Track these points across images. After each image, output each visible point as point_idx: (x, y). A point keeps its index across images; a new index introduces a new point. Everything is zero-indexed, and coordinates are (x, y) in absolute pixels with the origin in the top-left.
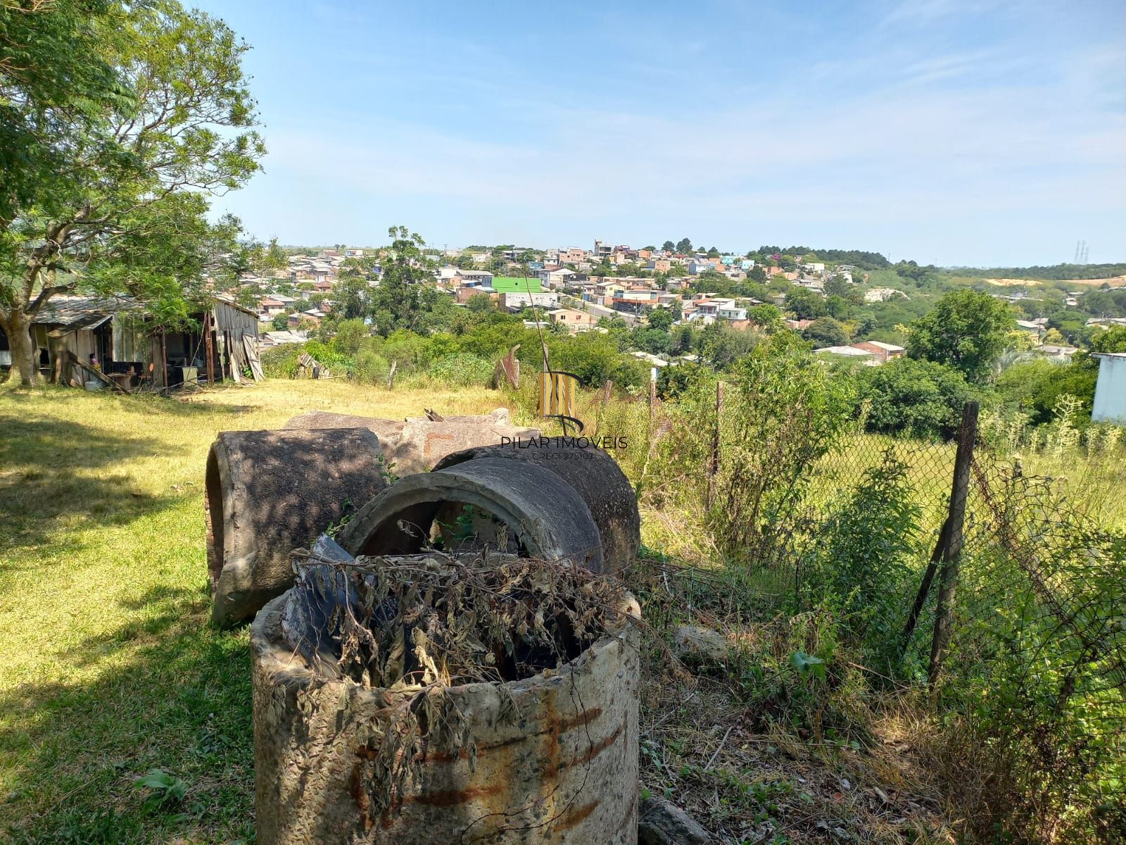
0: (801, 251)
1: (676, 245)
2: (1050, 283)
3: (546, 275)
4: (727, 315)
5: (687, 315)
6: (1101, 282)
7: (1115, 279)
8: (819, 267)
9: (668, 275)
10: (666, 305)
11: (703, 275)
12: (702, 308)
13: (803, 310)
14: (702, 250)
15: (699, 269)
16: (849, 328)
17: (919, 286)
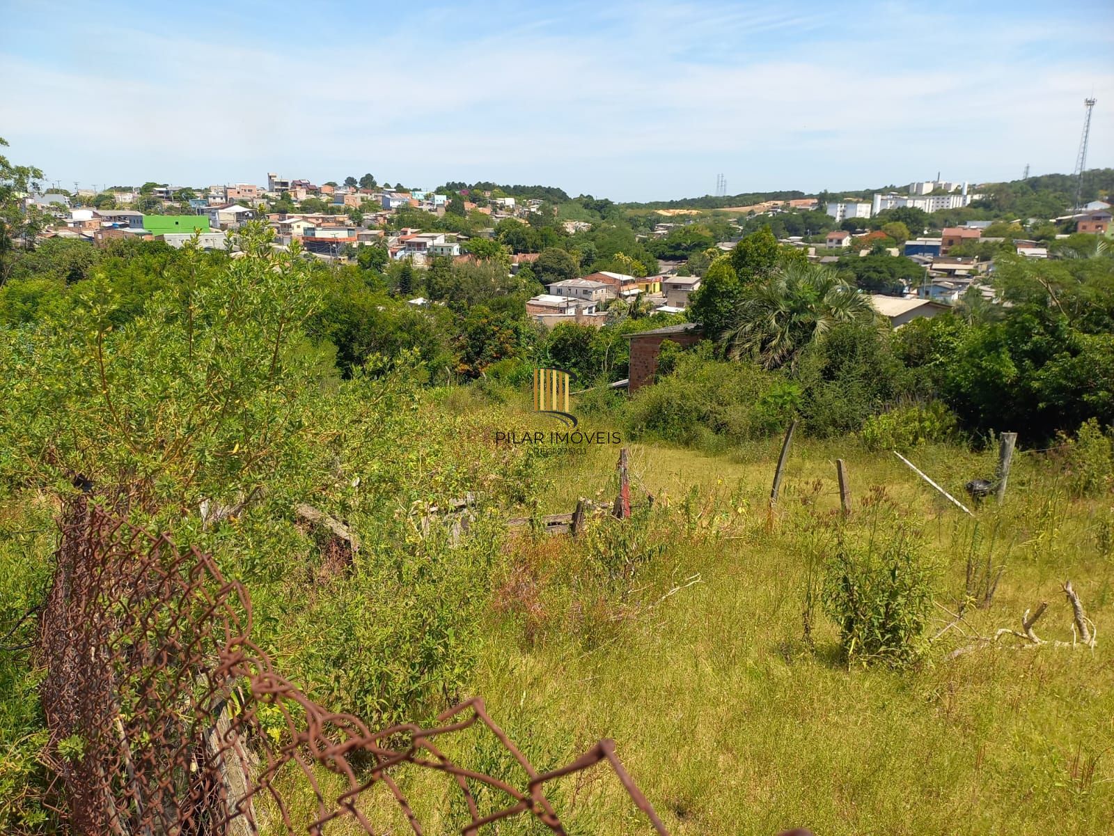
0: (487, 187)
1: (358, 180)
2: (708, 212)
4: (439, 251)
5: (394, 254)
6: (748, 209)
7: (757, 206)
8: (510, 201)
9: (361, 210)
10: (368, 243)
11: (398, 210)
12: (410, 244)
13: (517, 243)
14: (387, 186)
15: (394, 204)
16: (575, 259)
17: (603, 218)
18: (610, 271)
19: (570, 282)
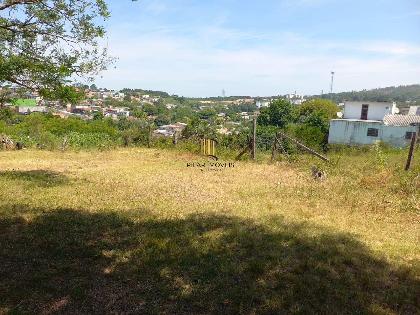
0: (139, 90)
1: (90, 87)
2: (218, 102)
3: (35, 98)
4: (122, 114)
5: (105, 114)
6: (232, 102)
7: (235, 101)
8: (147, 96)
9: (92, 98)
10: (95, 110)
11: (106, 98)
12: (111, 111)
13: (150, 112)
14: (101, 89)
15: (104, 96)
16: (169, 118)
17: (181, 103)
18: (181, 122)
19: (167, 126)
